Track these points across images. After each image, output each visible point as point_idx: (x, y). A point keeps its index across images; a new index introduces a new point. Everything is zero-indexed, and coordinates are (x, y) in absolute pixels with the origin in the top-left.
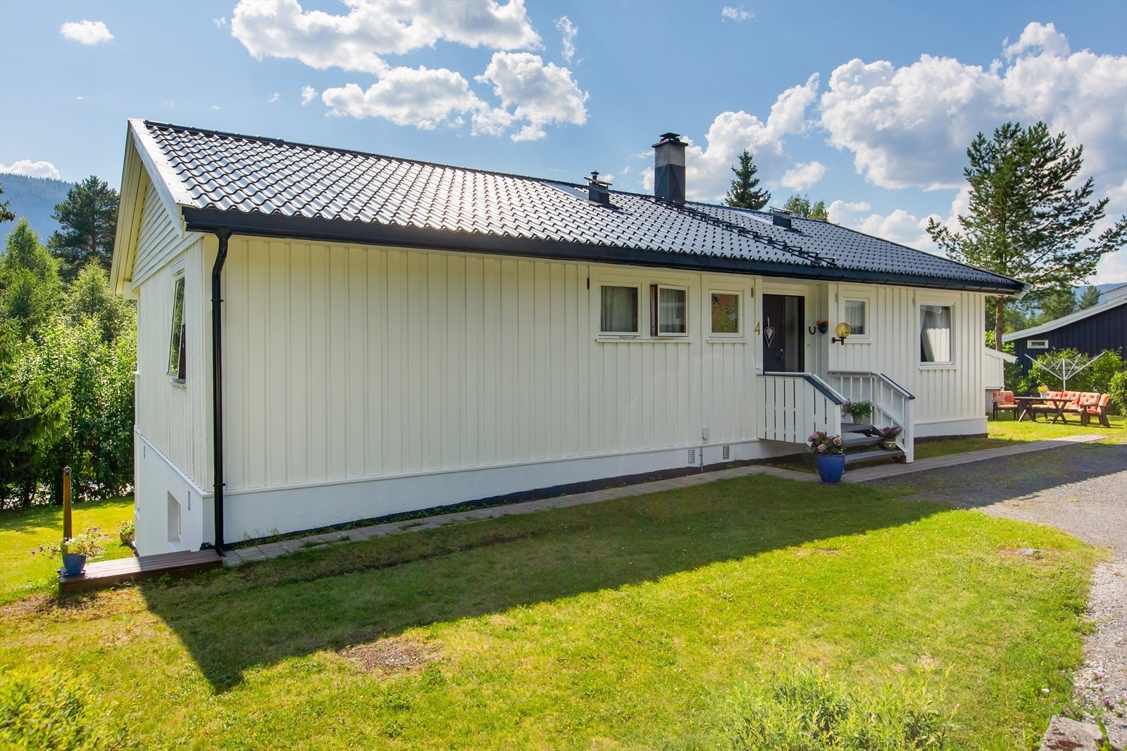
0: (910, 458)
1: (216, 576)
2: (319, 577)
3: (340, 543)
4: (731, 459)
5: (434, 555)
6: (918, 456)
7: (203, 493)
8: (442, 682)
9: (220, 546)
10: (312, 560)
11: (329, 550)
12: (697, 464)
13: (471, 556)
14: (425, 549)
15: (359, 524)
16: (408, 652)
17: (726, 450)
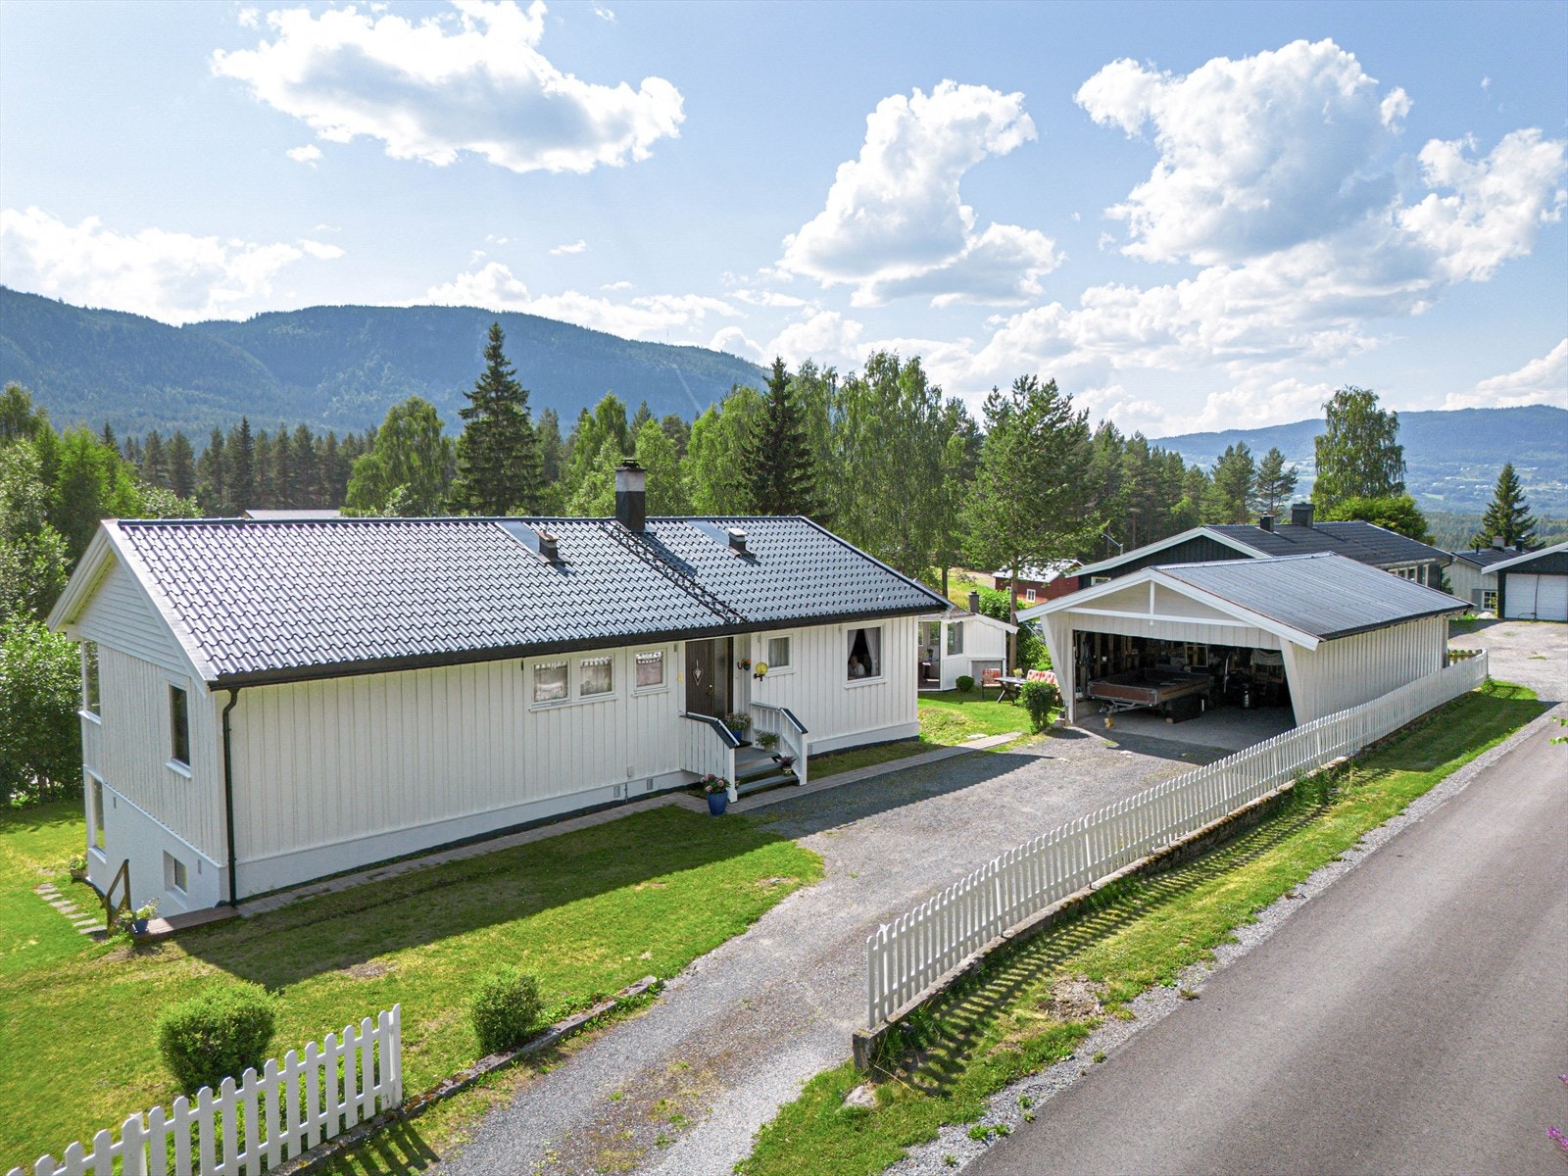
0: (803, 781)
1: (240, 926)
2: (313, 922)
3: (324, 894)
4: (655, 789)
5: (394, 900)
6: (809, 779)
7: (219, 866)
8: (396, 981)
9: (234, 902)
10: (306, 910)
11: (317, 901)
12: (622, 797)
13: (420, 900)
14: (387, 895)
15: (336, 876)
16: (378, 968)
17: (650, 782)
